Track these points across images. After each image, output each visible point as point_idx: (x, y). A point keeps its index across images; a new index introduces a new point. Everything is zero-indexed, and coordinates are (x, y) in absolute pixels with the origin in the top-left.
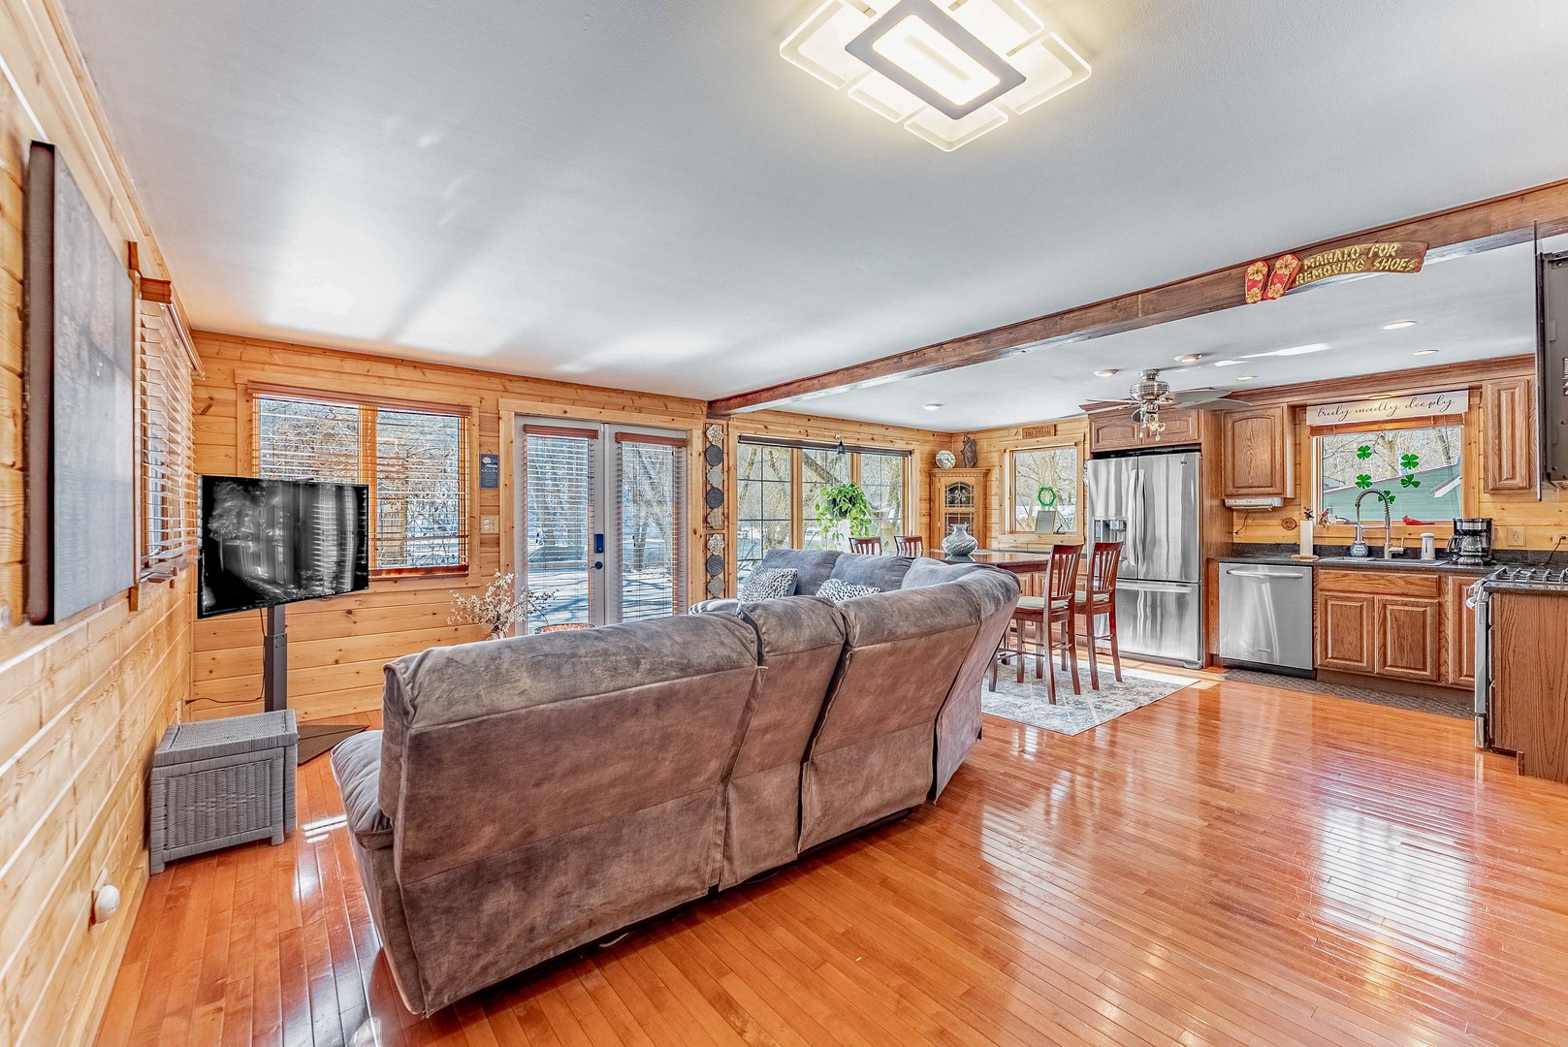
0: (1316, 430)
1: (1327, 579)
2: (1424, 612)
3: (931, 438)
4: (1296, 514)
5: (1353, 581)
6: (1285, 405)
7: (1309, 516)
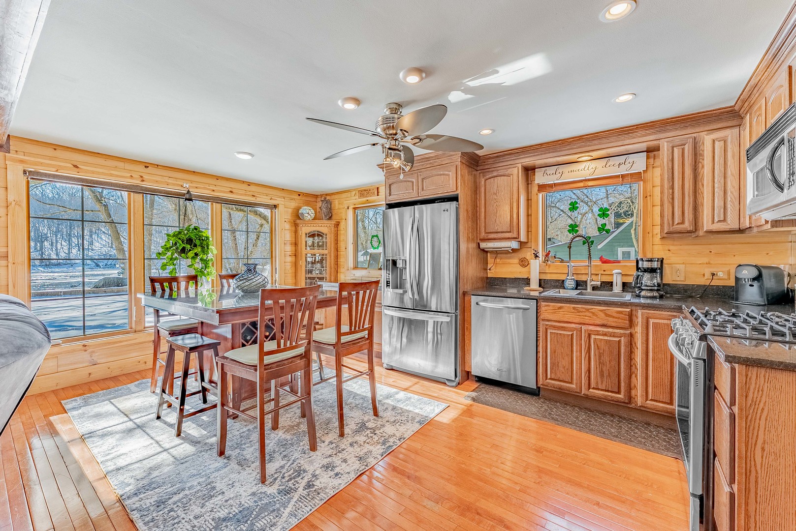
0: (542, 188)
1: (547, 308)
2: (619, 342)
3: (297, 197)
4: (528, 254)
5: (567, 313)
6: (520, 166)
7: (536, 256)
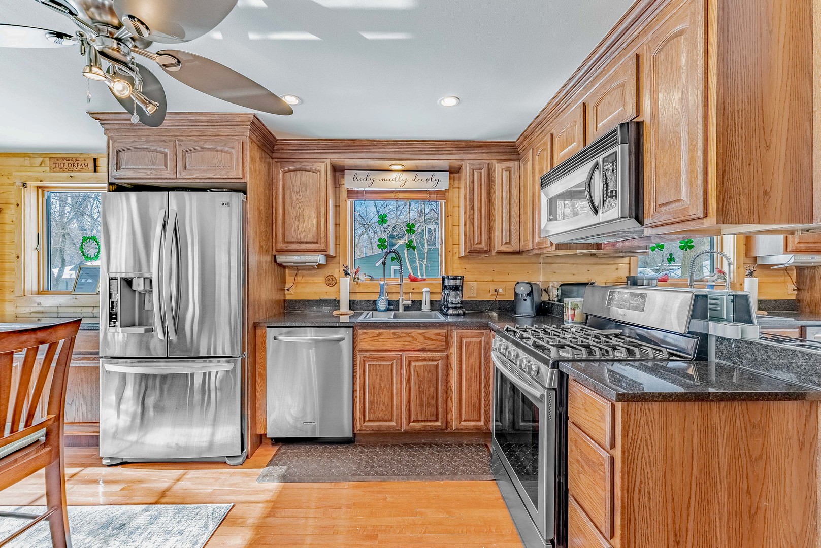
0: (351, 193)
1: (366, 339)
2: (437, 365)
4: (335, 271)
5: (386, 340)
6: (328, 162)
7: (347, 274)
